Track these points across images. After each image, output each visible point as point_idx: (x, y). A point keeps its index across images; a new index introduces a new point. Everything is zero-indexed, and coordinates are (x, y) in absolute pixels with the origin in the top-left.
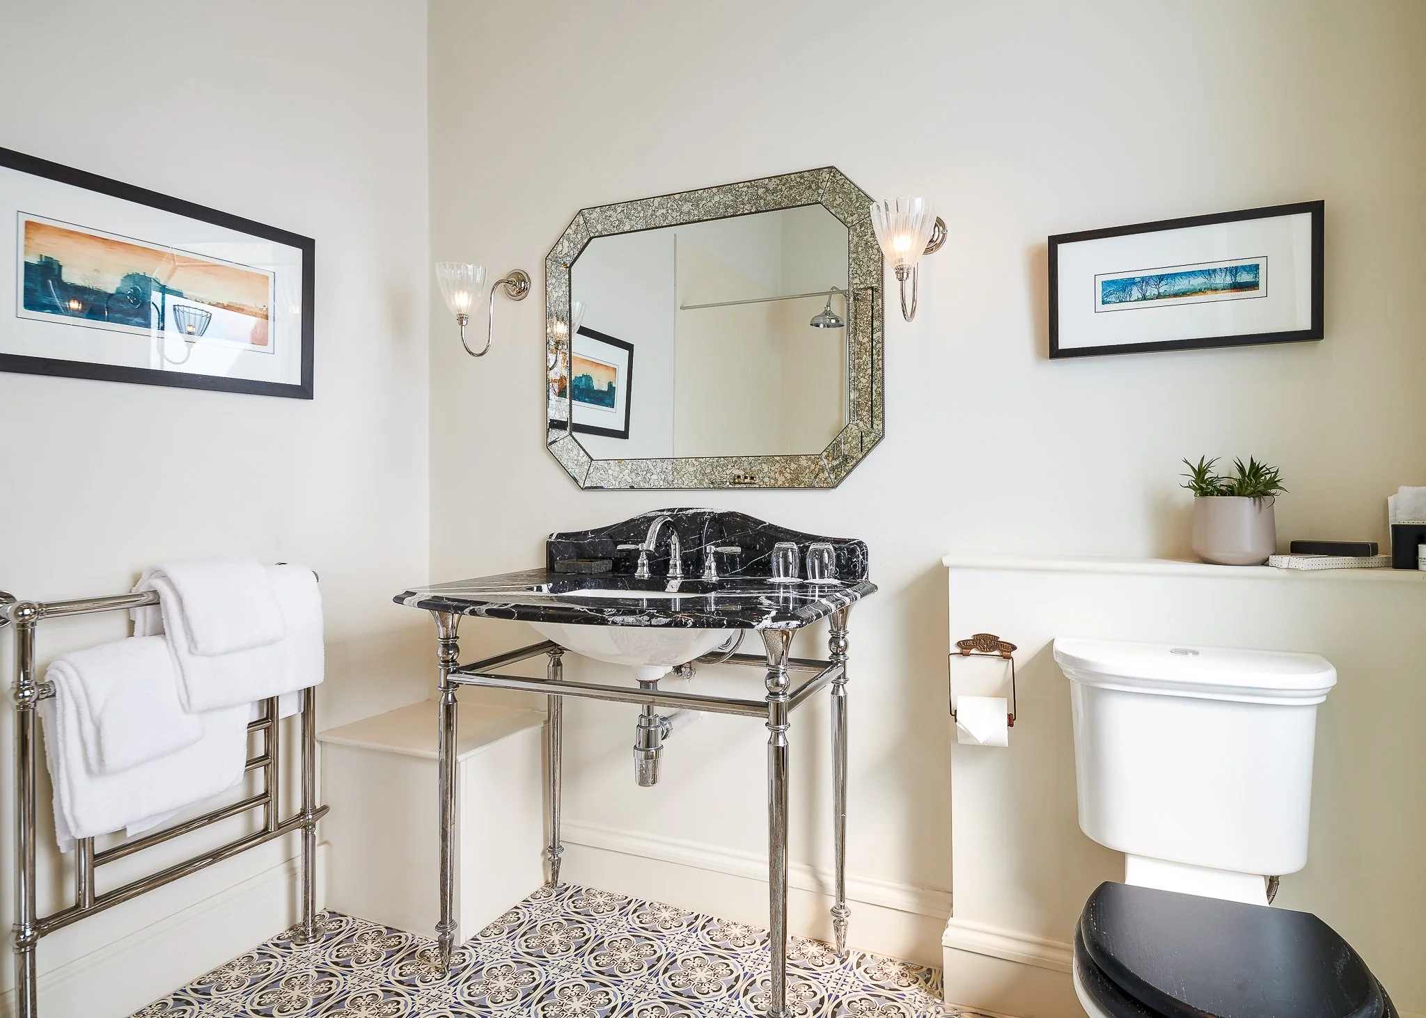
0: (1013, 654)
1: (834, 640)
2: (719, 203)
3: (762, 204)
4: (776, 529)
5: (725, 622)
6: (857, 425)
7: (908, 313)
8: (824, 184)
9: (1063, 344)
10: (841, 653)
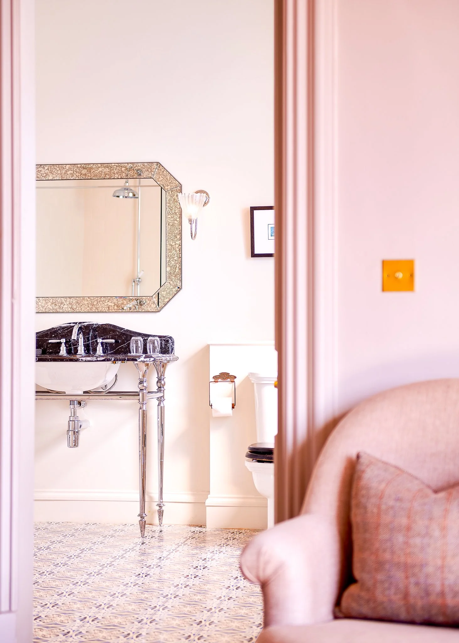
0: (235, 380)
1: (159, 380)
2: (102, 172)
3: (124, 175)
4: (130, 332)
5: (126, 359)
6: (169, 283)
7: (193, 236)
8: (154, 170)
9: (256, 252)
10: (162, 387)
